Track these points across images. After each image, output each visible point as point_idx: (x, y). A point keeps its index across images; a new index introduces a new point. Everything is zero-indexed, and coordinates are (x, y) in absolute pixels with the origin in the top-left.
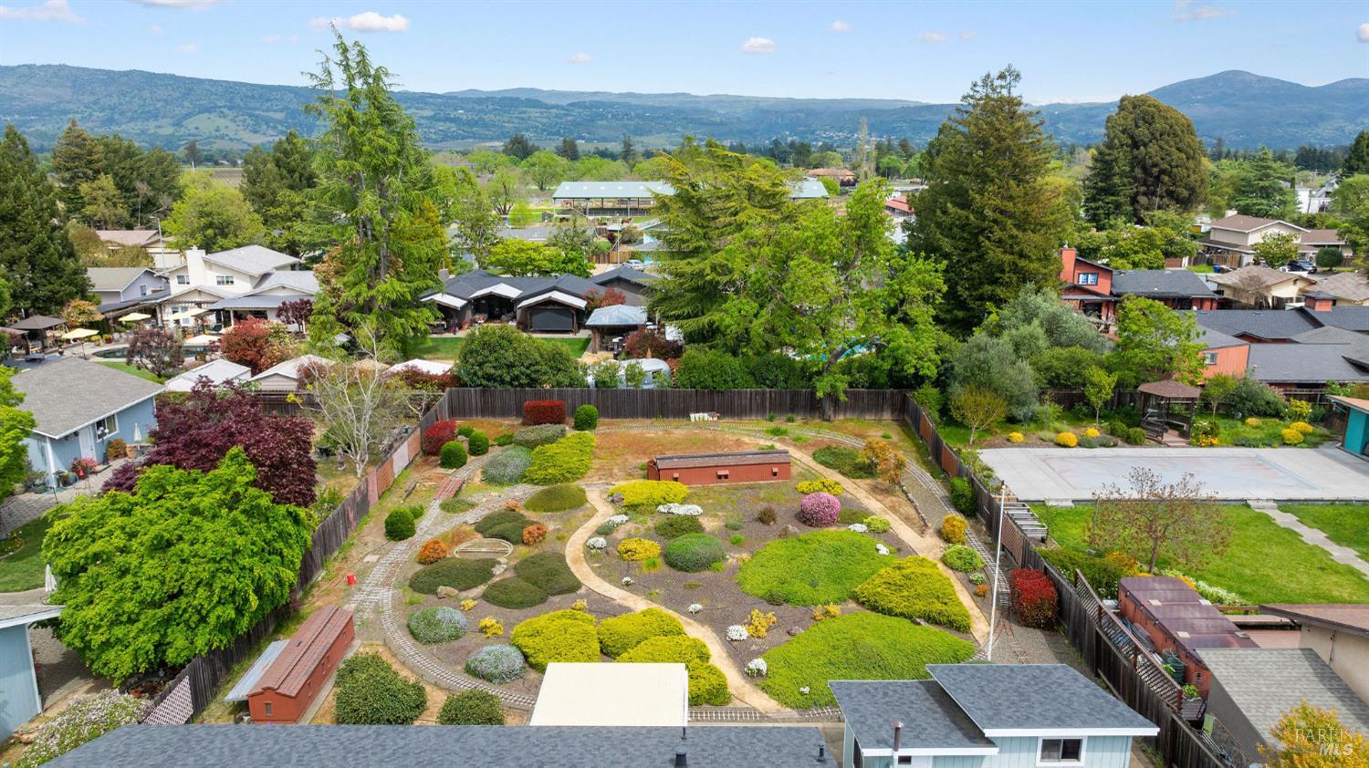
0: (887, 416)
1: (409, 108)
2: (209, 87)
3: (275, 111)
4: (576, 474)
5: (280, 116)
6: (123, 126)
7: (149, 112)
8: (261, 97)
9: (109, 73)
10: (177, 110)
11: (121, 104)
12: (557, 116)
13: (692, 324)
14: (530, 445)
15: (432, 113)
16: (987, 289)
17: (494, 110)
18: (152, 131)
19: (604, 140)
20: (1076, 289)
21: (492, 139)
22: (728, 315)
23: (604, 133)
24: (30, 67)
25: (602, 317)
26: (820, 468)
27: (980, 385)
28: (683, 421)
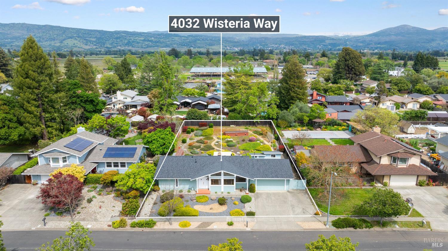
0: (268, 126)
1: (136, 37)
2: (71, 30)
3: (93, 38)
4: (211, 135)
5: (94, 40)
6: (44, 43)
7: (52, 38)
8: (88, 33)
9: (38, 26)
10: (61, 38)
11: (43, 36)
12: (184, 40)
13: (231, 108)
14: (202, 130)
15: (143, 39)
16: (291, 101)
17: (164, 37)
18: (53, 45)
19: (199, 47)
20: (317, 100)
21: (163, 47)
22: (238, 107)
23: (199, 45)
24: (13, 24)
25: (211, 106)
26: (254, 134)
27: (283, 120)
28: (229, 127)
